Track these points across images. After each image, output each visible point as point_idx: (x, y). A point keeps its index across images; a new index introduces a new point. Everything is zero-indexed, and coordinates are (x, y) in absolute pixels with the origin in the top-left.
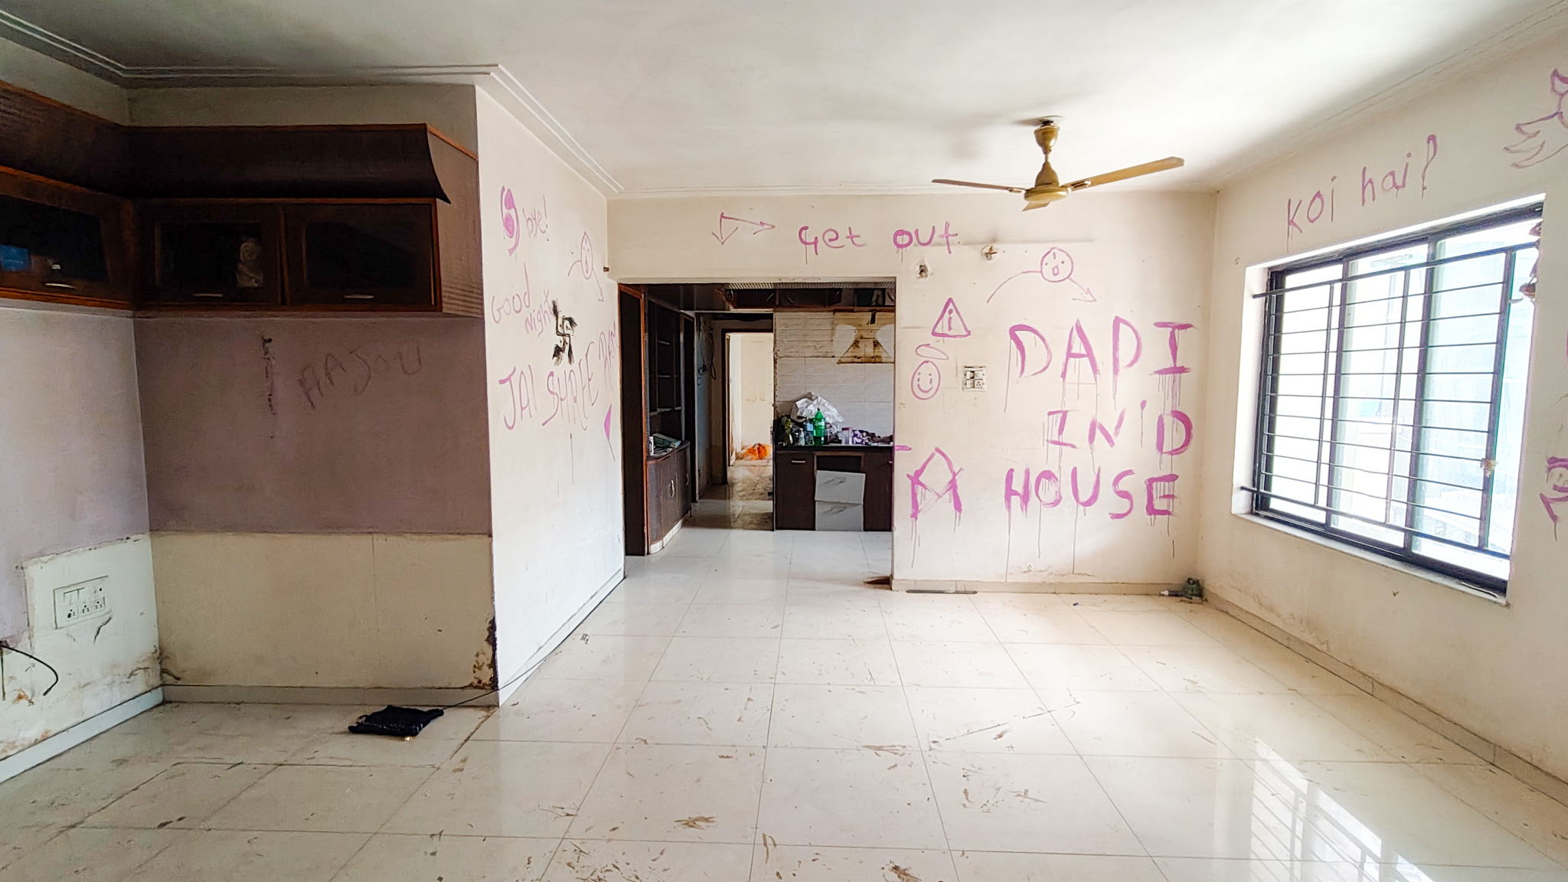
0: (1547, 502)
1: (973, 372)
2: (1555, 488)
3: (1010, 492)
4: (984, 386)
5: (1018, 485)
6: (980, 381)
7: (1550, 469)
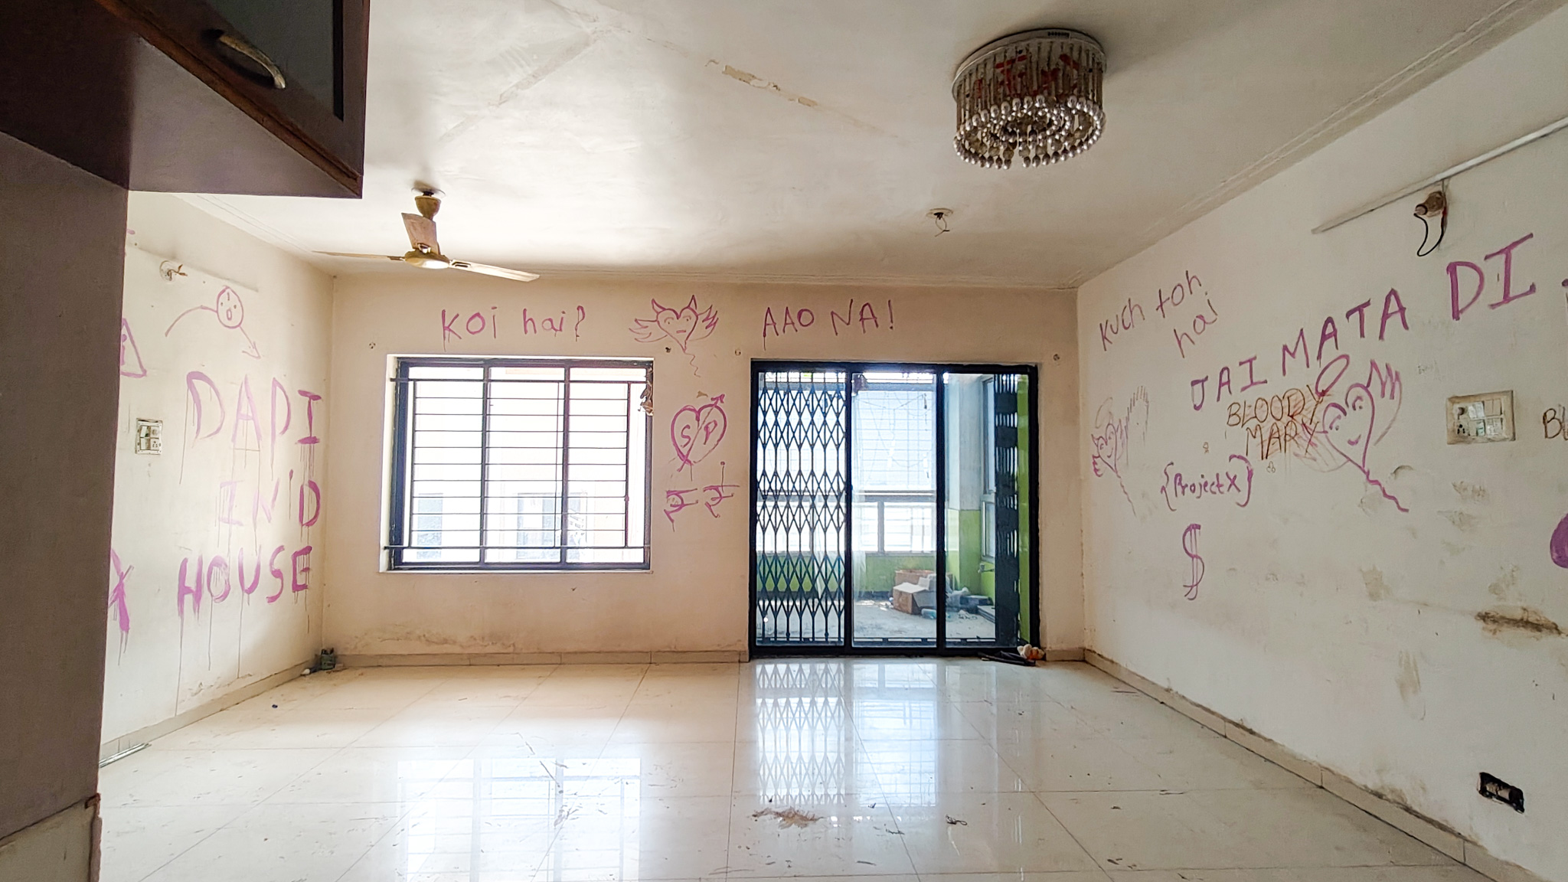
0: (668, 513)
1: (149, 427)
2: (671, 505)
3: (183, 590)
4: (160, 448)
5: (191, 582)
6: (156, 440)
7: (668, 496)
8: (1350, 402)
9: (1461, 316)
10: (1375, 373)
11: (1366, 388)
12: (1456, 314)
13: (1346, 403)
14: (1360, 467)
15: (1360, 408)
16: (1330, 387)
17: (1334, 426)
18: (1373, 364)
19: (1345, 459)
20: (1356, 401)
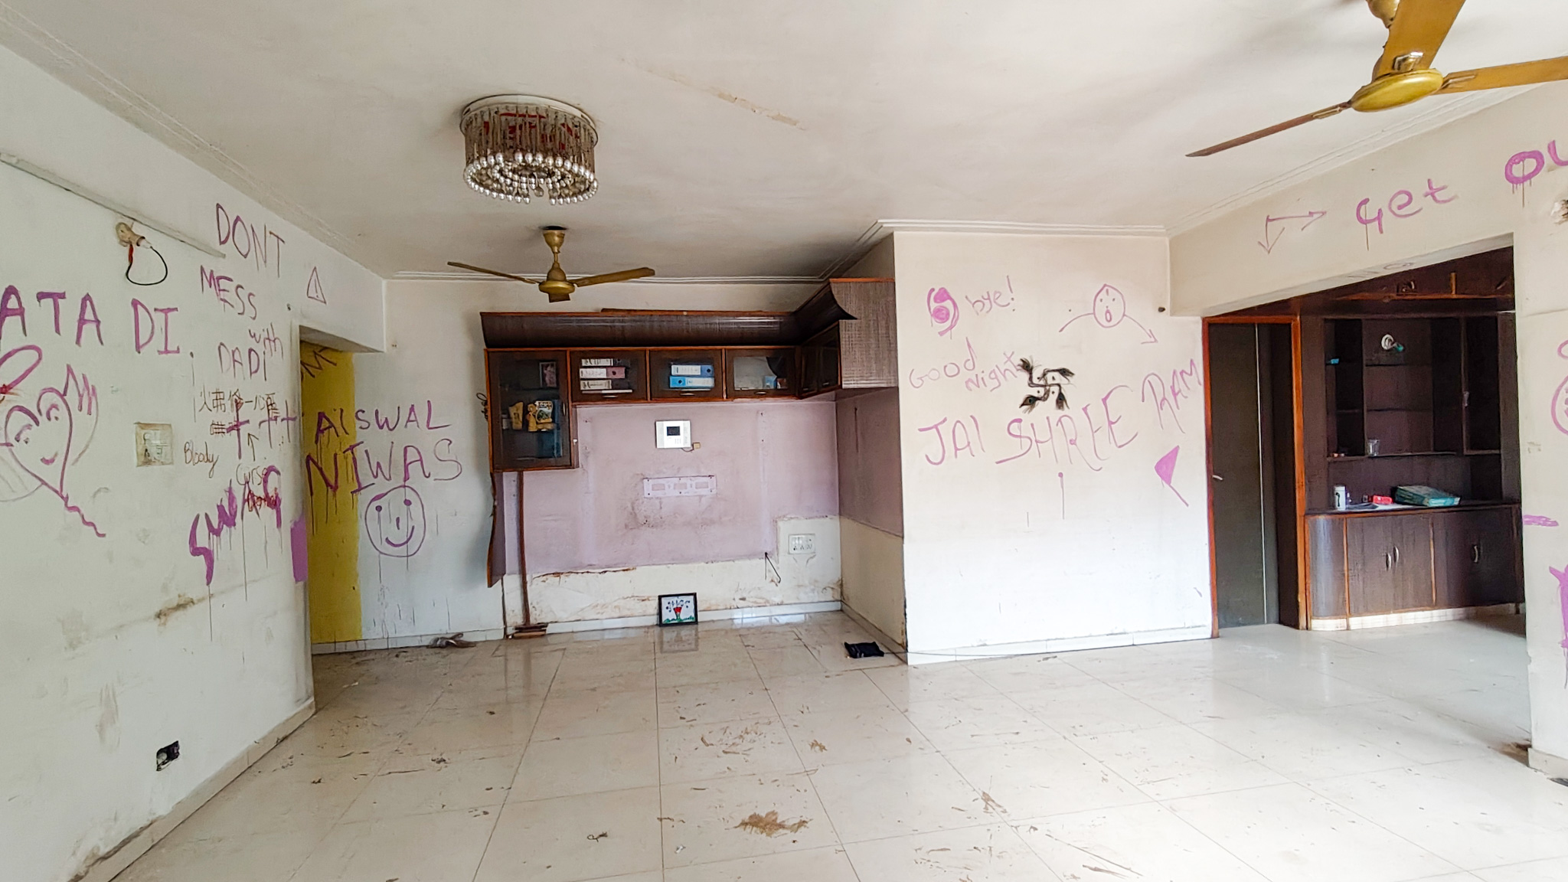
8: (44, 411)
9: (142, 350)
10: (71, 382)
11: (63, 396)
12: (138, 348)
13: (39, 411)
14: (56, 492)
15: (57, 418)
16: (17, 382)
17: (23, 437)
18: (69, 370)
19: (39, 483)
20: (51, 409)
